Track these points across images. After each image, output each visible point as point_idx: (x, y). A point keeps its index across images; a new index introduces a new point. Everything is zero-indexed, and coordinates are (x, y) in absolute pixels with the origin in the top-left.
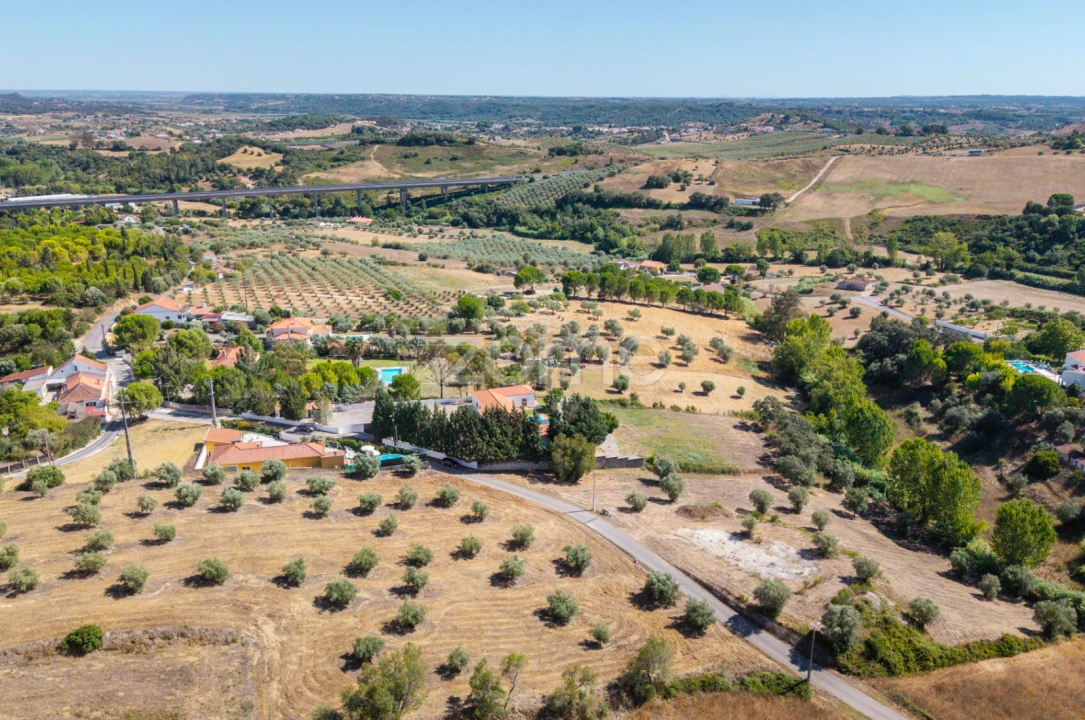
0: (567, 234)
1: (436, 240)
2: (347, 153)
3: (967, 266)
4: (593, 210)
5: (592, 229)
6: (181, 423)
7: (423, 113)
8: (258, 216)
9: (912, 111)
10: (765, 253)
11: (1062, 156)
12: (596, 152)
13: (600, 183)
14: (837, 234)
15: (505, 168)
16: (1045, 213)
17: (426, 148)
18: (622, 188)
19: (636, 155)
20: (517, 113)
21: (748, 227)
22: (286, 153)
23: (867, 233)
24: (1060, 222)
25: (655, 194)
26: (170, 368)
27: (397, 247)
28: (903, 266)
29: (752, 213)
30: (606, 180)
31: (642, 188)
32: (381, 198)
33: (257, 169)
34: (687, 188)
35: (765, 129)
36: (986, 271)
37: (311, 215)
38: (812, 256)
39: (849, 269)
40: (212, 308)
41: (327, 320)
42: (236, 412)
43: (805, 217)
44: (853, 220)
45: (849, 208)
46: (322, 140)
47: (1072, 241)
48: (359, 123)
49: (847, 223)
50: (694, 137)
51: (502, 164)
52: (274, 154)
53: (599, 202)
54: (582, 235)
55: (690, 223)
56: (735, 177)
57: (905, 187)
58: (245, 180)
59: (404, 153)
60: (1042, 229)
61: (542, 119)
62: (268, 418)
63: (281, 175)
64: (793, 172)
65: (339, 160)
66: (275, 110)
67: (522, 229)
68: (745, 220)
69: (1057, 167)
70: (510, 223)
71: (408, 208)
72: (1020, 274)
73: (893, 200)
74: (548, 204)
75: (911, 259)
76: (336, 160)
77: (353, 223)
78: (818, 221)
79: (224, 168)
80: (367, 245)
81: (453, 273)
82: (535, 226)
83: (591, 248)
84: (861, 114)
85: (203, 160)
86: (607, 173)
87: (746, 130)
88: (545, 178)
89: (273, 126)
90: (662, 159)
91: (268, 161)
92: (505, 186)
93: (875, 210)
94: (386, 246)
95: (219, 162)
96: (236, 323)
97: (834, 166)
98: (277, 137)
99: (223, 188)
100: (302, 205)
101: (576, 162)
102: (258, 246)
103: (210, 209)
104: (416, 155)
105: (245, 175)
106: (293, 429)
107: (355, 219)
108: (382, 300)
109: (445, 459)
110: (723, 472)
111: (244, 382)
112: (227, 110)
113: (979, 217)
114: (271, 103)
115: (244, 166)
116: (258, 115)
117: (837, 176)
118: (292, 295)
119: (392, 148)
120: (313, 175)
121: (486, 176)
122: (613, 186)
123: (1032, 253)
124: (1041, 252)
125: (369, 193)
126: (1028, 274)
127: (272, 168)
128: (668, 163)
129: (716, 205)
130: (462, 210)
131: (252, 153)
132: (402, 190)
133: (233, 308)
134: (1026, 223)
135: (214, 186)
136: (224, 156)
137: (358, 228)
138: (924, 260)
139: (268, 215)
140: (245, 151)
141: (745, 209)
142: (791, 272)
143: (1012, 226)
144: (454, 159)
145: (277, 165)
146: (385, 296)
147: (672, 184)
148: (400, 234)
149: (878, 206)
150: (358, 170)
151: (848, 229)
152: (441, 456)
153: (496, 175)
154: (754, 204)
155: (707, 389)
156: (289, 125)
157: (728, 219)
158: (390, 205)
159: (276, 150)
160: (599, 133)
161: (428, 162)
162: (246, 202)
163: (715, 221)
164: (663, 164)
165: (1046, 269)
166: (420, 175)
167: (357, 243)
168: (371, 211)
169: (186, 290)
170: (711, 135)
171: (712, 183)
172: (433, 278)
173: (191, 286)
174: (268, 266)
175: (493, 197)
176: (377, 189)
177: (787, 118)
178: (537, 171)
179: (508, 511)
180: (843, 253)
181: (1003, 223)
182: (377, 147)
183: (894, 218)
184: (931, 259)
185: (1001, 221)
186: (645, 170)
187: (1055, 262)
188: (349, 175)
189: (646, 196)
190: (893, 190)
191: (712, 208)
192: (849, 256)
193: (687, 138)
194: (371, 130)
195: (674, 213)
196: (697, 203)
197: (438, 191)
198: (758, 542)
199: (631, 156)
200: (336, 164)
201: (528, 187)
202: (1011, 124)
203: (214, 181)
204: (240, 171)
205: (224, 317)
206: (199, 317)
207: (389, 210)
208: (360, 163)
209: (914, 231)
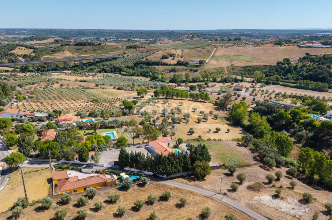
0: (140, 74)
1: (95, 78)
2: (57, 49)
3: (265, 81)
4: (146, 66)
5: (148, 73)
6: (35, 168)
7: (76, 35)
8: (29, 71)
9: (225, 34)
10: (204, 79)
11: (279, 47)
12: (142, 47)
13: (147, 57)
14: (223, 72)
15: (113, 53)
16: (283, 64)
17: (84, 47)
18: (154, 59)
19: (155, 48)
20: (107, 34)
21: (197, 71)
22: (35, 49)
23: (232, 71)
24: (288, 67)
25: (165, 61)
26: (26, 144)
27: (85, 81)
28: (246, 82)
29: (197, 66)
30: (149, 56)
31: (161, 59)
32: (72, 64)
33: (25, 55)
34: (175, 59)
35: (188, 39)
36: (271, 82)
37: (48, 70)
38: (219, 79)
39: (232, 83)
40: (29, 112)
41: (76, 113)
42: (58, 160)
43: (213, 67)
44: (227, 67)
45: (225, 64)
46: (45, 44)
47: (292, 72)
48: (56, 38)
49: (226, 69)
50: (166, 42)
51: (111, 51)
52: (30, 49)
53: (148, 64)
54: (145, 75)
55: (178, 70)
56: (189, 55)
57: (238, 57)
58: (21, 58)
59: (77, 48)
60: (283, 69)
61: (115, 36)
62: (72, 162)
63: (34, 57)
64: (204, 53)
65: (54, 51)
66: (24, 34)
67: (124, 73)
68: (195, 69)
69: (279, 50)
70: (119, 71)
71: (82, 67)
72: (281, 83)
73: (236, 61)
74: (131, 64)
75: (248, 79)
76: (53, 51)
77: (64, 73)
78: (217, 68)
79: (12, 54)
80: (73, 81)
81: (110, 90)
82: (128, 72)
83: (149, 79)
84: (211, 35)
85: (3, 52)
86: (148, 54)
87: (182, 40)
88: (128, 56)
89: (25, 40)
90: (165, 49)
91: (28, 52)
92: (115, 59)
93: (232, 64)
94: (81, 81)
95: (10, 52)
96: (42, 117)
97: (216, 51)
98: (28, 43)
99: (13, 62)
100: (44, 67)
101: (137, 50)
102: (35, 84)
103: (10, 69)
104: (82, 49)
105: (20, 57)
106: (84, 166)
107: (65, 71)
108: (91, 103)
109: (153, 175)
110: (246, 166)
111: (60, 147)
112: (6, 34)
113: (264, 66)
114: (22, 32)
115: (20, 54)
116: (18, 36)
117: (218, 54)
118: (58, 103)
119: (73, 47)
120: (46, 56)
121: (107, 56)
122: (152, 58)
123: (282, 76)
124: (285, 76)
125: (67, 62)
126: (284, 83)
127: (30, 54)
128: (167, 50)
129: (185, 64)
130: (102, 67)
131: (22, 49)
132: (79, 61)
133: (38, 111)
134: (278, 67)
135: (9, 61)
136: (11, 50)
137: (66, 74)
138: (253, 79)
139: (32, 71)
140: (19, 49)
141: (194, 65)
142: (215, 85)
143: (274, 68)
144: (95, 50)
145: (32, 53)
146: (92, 101)
147: (170, 57)
148: (82, 76)
149: (233, 63)
150: (62, 54)
151: (226, 70)
152: (151, 173)
153: (111, 55)
154: (196, 63)
155: (218, 130)
156: (31, 39)
157: (190, 68)
158: (76, 66)
159: (31, 48)
160: (136, 41)
161: (86, 51)
162: (23, 67)
163: (186, 69)
164: (166, 51)
165: (287, 81)
166: (84, 56)
167: (70, 80)
168: (69, 68)
169: (15, 104)
170: (171, 42)
171: (182, 57)
172: (104, 93)
173: (16, 102)
174: (44, 92)
175: (111, 62)
176: (70, 61)
177: (193, 36)
178: (125, 54)
179: (191, 199)
180: (228, 78)
181: (272, 67)
182: (67, 46)
183: (239, 66)
184: (254, 79)
185: (271, 67)
186: (160, 53)
187: (289, 79)
188: (59, 56)
189: (163, 62)
190: (235, 58)
191: (184, 65)
192: (230, 79)
193: (164, 42)
194: (61, 41)
195: (173, 67)
196: (179, 63)
197: (92, 61)
198: (282, 199)
199: (154, 48)
200: (54, 52)
201: (123, 59)
202: (252, 37)
203: (8, 59)
204: (18, 55)
205: (36, 115)
206: (25, 116)
207: (76, 68)
208: (62, 52)
209: (245, 70)
